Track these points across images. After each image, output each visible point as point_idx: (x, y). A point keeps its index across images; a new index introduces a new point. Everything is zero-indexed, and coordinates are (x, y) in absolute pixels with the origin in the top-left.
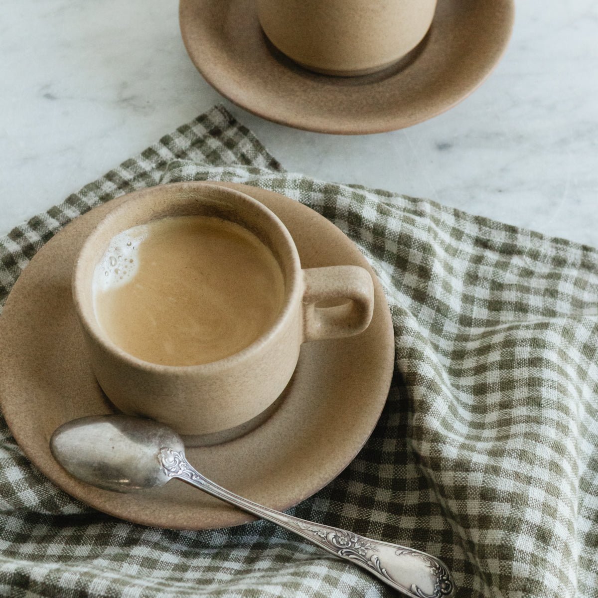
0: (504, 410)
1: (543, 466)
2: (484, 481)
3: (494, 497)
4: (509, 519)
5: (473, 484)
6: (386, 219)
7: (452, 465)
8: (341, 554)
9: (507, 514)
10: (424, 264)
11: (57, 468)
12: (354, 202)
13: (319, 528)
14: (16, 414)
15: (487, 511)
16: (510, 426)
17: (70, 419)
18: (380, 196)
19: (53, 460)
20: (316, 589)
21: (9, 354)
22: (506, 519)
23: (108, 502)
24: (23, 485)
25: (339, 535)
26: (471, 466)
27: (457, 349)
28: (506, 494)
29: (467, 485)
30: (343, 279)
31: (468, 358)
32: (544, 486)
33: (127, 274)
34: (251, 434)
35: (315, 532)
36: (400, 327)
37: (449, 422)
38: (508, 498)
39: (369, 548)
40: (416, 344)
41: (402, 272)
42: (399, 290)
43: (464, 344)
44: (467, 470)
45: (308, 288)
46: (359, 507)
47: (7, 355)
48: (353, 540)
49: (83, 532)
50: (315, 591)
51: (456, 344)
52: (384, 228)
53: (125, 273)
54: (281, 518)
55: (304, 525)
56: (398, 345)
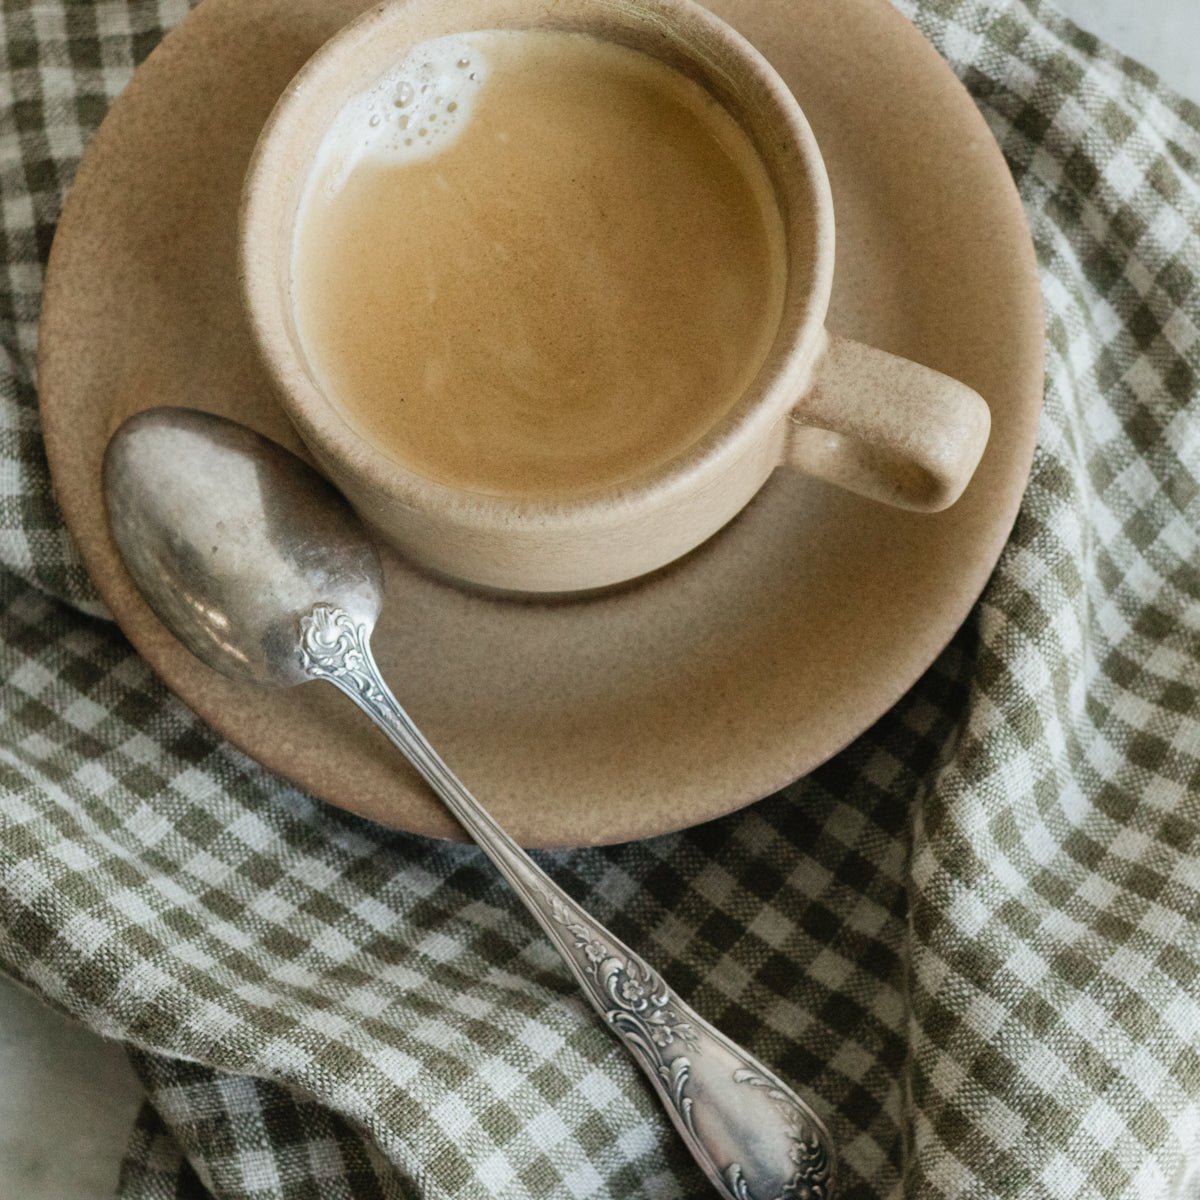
0: (1166, 846)
1: (1162, 1055)
2: (1000, 1033)
3: (1001, 1086)
4: (1003, 1157)
5: (974, 1025)
6: (1158, 205)
7: (955, 949)
8: (611, 1020)
9: (1005, 1144)
10: (1193, 360)
11: (96, 512)
12: (1100, 129)
13: (595, 935)
14: (67, 336)
15: (970, 1107)
16: (1151, 903)
17: (180, 402)
18: (1184, 123)
19: (97, 486)
20: (502, 1097)
21: (117, 175)
22: (998, 1155)
23: (167, 650)
24: (10, 513)
25: (632, 972)
26: (994, 978)
27: (1163, 605)
28: (1030, 1092)
29: (960, 1017)
30: (908, 409)
31: (1170, 646)
32: (1132, 1108)
33: (427, 137)
34: (577, 608)
35: (581, 940)
36: (1034, 522)
37: (1018, 822)
38: (1029, 1106)
39: (681, 1035)
40: (1043, 588)
41: (1134, 348)
42: (1104, 391)
43: (1183, 603)
44: (980, 983)
45: (816, 392)
46: (739, 884)
47: (109, 175)
48: (655, 1001)
49: (109, 665)
50: (496, 1102)
51: (1166, 591)
52: (1140, 228)
53: (423, 133)
54: (523, 869)
55: (566, 912)
56: (1005, 565)
